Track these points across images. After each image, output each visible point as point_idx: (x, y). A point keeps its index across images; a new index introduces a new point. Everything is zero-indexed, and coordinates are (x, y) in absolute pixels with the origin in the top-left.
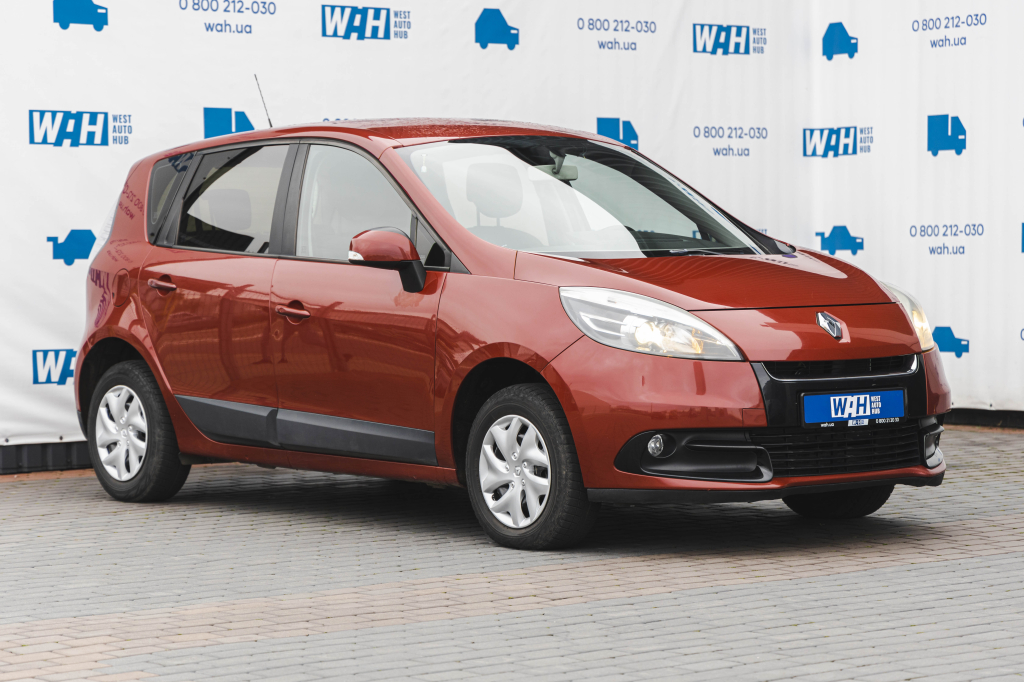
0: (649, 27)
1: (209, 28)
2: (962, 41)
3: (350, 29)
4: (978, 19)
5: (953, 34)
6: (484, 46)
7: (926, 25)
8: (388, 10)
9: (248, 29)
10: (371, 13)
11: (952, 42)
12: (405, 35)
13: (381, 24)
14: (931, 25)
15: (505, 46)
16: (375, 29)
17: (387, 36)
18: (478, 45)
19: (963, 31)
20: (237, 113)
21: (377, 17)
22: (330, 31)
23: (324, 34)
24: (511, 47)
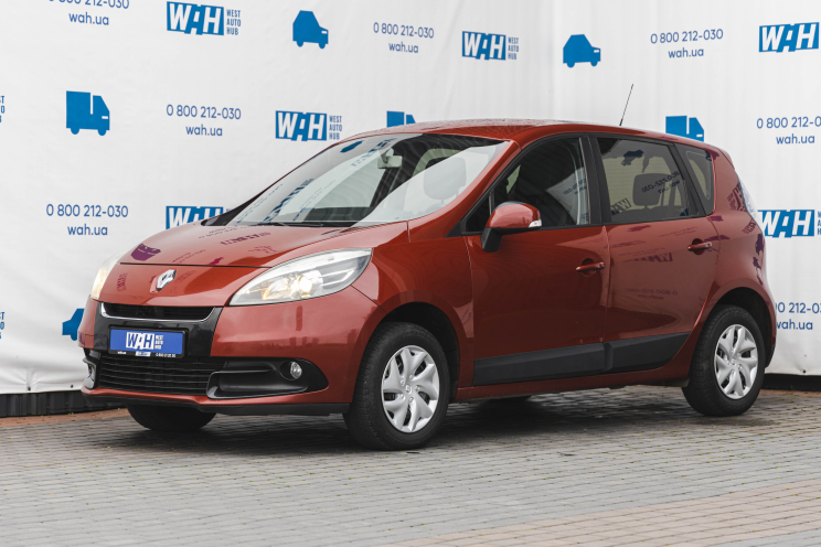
0: (428, 33)
1: (73, 18)
2: (700, 53)
3: (191, 24)
4: (715, 34)
5: (690, 46)
6: (300, 44)
7: (664, 38)
8: (222, 9)
9: (105, 21)
10: (208, 11)
11: (690, 53)
12: (236, 32)
13: (216, 21)
14: (669, 38)
15: (317, 45)
16: (211, 25)
17: (221, 32)
18: (295, 43)
19: (701, 44)
20: (94, 97)
21: (213, 15)
22: (174, 26)
23: (169, 28)
24: (322, 46)
